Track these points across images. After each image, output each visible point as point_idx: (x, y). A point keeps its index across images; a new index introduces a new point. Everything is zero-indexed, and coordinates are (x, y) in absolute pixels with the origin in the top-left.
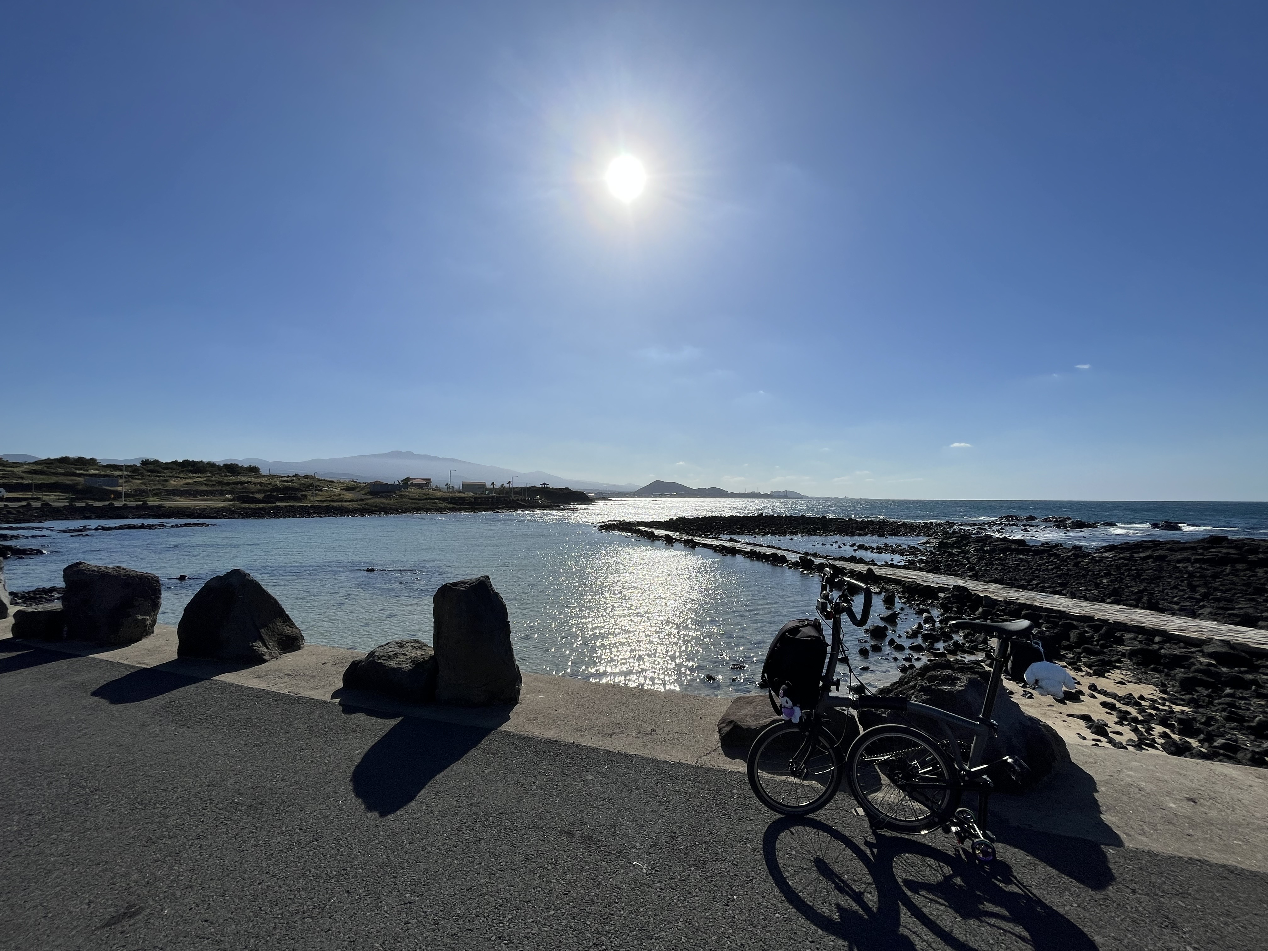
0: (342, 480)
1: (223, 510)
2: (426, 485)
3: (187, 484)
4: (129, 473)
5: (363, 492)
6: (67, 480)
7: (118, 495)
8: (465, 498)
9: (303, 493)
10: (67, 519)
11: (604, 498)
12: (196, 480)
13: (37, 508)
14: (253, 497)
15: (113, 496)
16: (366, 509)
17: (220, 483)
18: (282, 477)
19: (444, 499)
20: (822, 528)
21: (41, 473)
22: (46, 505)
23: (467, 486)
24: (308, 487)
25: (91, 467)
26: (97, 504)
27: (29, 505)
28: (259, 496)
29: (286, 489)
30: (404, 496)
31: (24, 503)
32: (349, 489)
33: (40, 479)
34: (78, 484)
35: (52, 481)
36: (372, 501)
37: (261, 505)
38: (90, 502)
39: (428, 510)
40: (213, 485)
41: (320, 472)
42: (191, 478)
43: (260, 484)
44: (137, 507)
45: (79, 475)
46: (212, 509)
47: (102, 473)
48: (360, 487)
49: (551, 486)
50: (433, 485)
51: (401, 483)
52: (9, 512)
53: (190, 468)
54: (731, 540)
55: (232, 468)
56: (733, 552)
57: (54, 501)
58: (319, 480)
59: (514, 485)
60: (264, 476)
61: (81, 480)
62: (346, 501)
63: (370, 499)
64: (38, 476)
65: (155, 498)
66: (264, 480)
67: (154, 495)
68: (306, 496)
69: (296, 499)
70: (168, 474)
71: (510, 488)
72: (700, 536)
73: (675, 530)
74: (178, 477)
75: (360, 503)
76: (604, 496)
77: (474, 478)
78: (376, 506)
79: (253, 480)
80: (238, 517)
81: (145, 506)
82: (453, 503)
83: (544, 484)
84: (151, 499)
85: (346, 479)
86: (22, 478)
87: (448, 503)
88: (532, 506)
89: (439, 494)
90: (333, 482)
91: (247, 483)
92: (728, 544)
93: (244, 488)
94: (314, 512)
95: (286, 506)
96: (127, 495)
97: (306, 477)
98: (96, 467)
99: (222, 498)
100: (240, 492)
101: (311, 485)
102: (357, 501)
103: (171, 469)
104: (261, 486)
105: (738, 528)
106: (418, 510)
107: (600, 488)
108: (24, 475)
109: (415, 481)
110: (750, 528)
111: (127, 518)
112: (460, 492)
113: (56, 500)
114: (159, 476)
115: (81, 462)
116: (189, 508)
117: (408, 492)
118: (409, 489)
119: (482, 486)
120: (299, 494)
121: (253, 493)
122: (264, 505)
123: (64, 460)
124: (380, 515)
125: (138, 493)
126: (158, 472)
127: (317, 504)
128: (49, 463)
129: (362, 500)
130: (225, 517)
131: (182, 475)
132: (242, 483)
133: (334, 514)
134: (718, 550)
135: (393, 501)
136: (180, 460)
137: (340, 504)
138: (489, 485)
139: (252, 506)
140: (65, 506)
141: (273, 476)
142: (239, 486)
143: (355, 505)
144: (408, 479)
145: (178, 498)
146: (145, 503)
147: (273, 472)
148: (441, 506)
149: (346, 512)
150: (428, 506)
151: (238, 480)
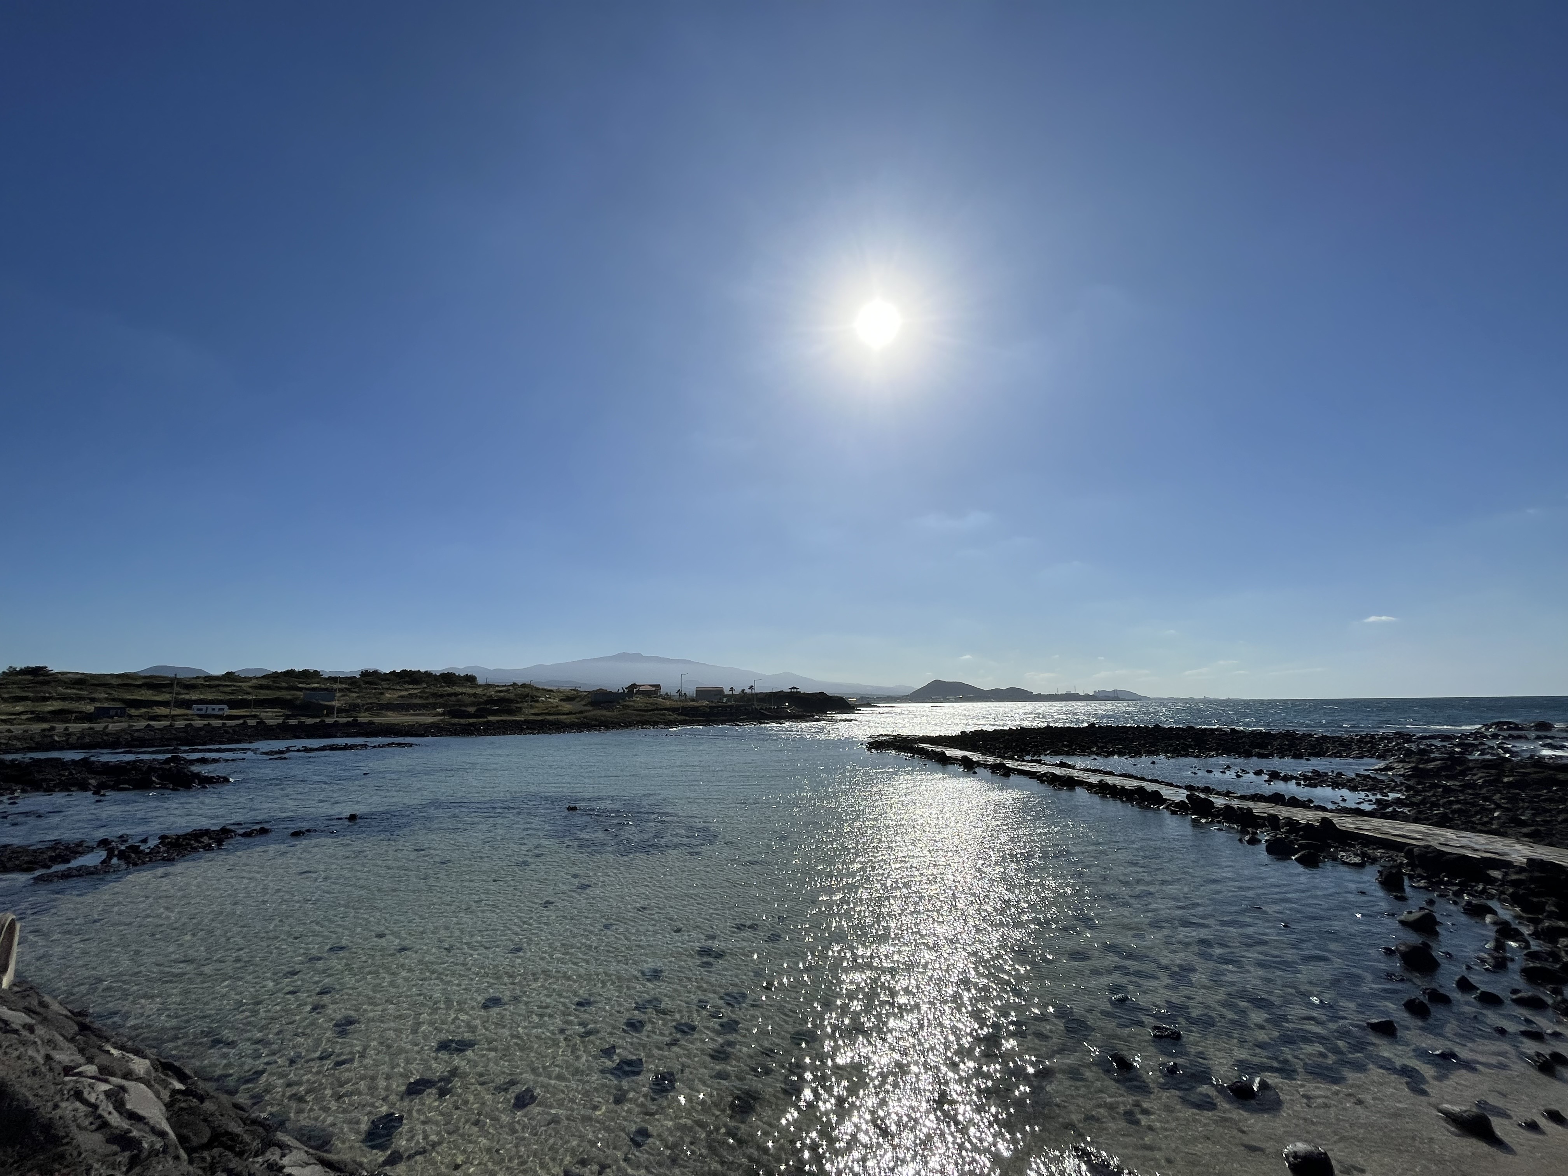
0: (562, 689)
1: (431, 727)
2: (655, 692)
3: (402, 697)
4: (347, 686)
5: (583, 703)
6: (286, 695)
7: (331, 710)
8: (698, 707)
9: (518, 705)
10: (277, 738)
11: (869, 705)
12: (412, 691)
13: (252, 727)
14: (465, 711)
15: (325, 712)
16: (585, 724)
17: (435, 695)
18: (498, 686)
19: (674, 710)
20: (1195, 746)
21: (268, 687)
22: (261, 722)
23: (702, 693)
24: (524, 697)
25: (313, 680)
26: (309, 721)
27: (245, 723)
28: (472, 710)
29: (502, 700)
30: (628, 706)
31: (241, 721)
32: (568, 699)
33: (264, 694)
34: (297, 699)
35: (274, 697)
36: (592, 713)
37: (471, 720)
38: (303, 719)
39: (655, 724)
40: (427, 698)
41: (540, 680)
42: (406, 690)
43: (475, 695)
44: (348, 724)
45: (301, 689)
46: (421, 725)
47: (323, 686)
48: (580, 696)
49: (802, 690)
50: (663, 691)
51: (626, 691)
52: (226, 732)
53: (407, 679)
54: (1062, 765)
55: (448, 678)
56: (1070, 783)
57: (272, 719)
58: (537, 689)
59: (757, 690)
60: (480, 686)
61: (301, 694)
62: (564, 714)
63: (589, 711)
64: (262, 691)
65: (367, 714)
66: (479, 691)
67: (366, 710)
68: (520, 708)
69: (510, 712)
70: (385, 686)
71: (752, 694)
72: (1012, 759)
73: (974, 749)
74: (394, 689)
75: (578, 715)
76: (868, 702)
77: (710, 682)
78: (596, 720)
79: (468, 690)
80: (446, 735)
81: (355, 724)
82: (685, 715)
83: (794, 688)
84: (363, 715)
85: (566, 688)
86: (248, 693)
87: (679, 714)
88: (779, 717)
89: (668, 703)
90: (552, 691)
91: (461, 694)
92: (1058, 771)
93: (458, 700)
94: (528, 728)
95: (498, 721)
96: (340, 711)
97: (524, 686)
98: (318, 680)
99: (434, 712)
100: (454, 705)
101: (527, 695)
102: (575, 714)
103: (388, 680)
104: (476, 697)
105: (1066, 746)
106: (644, 723)
107: (863, 692)
108: (250, 690)
109: (641, 688)
110: (1084, 746)
111: (335, 736)
112: (693, 700)
113: (272, 717)
114: (375, 689)
115: (306, 675)
116: (398, 724)
117: (633, 701)
118: (634, 698)
119: (719, 692)
120: (514, 706)
121: (466, 706)
122: (474, 720)
123: (290, 673)
124: (599, 731)
125: (353, 708)
126: (376, 684)
127: (531, 718)
128: (275, 676)
129: (581, 712)
130: (434, 735)
131: (398, 687)
132: (456, 694)
133: (550, 729)
134: (1045, 781)
135: (615, 713)
136: (398, 671)
137: (556, 717)
138: (727, 691)
139: (462, 721)
140: (279, 724)
141: (488, 686)
142: (453, 698)
143: (573, 718)
144: (634, 686)
145: (390, 713)
146: (355, 720)
147: (490, 682)
148: (671, 718)
149: (562, 727)
150: (655, 719)
151: (453, 691)
